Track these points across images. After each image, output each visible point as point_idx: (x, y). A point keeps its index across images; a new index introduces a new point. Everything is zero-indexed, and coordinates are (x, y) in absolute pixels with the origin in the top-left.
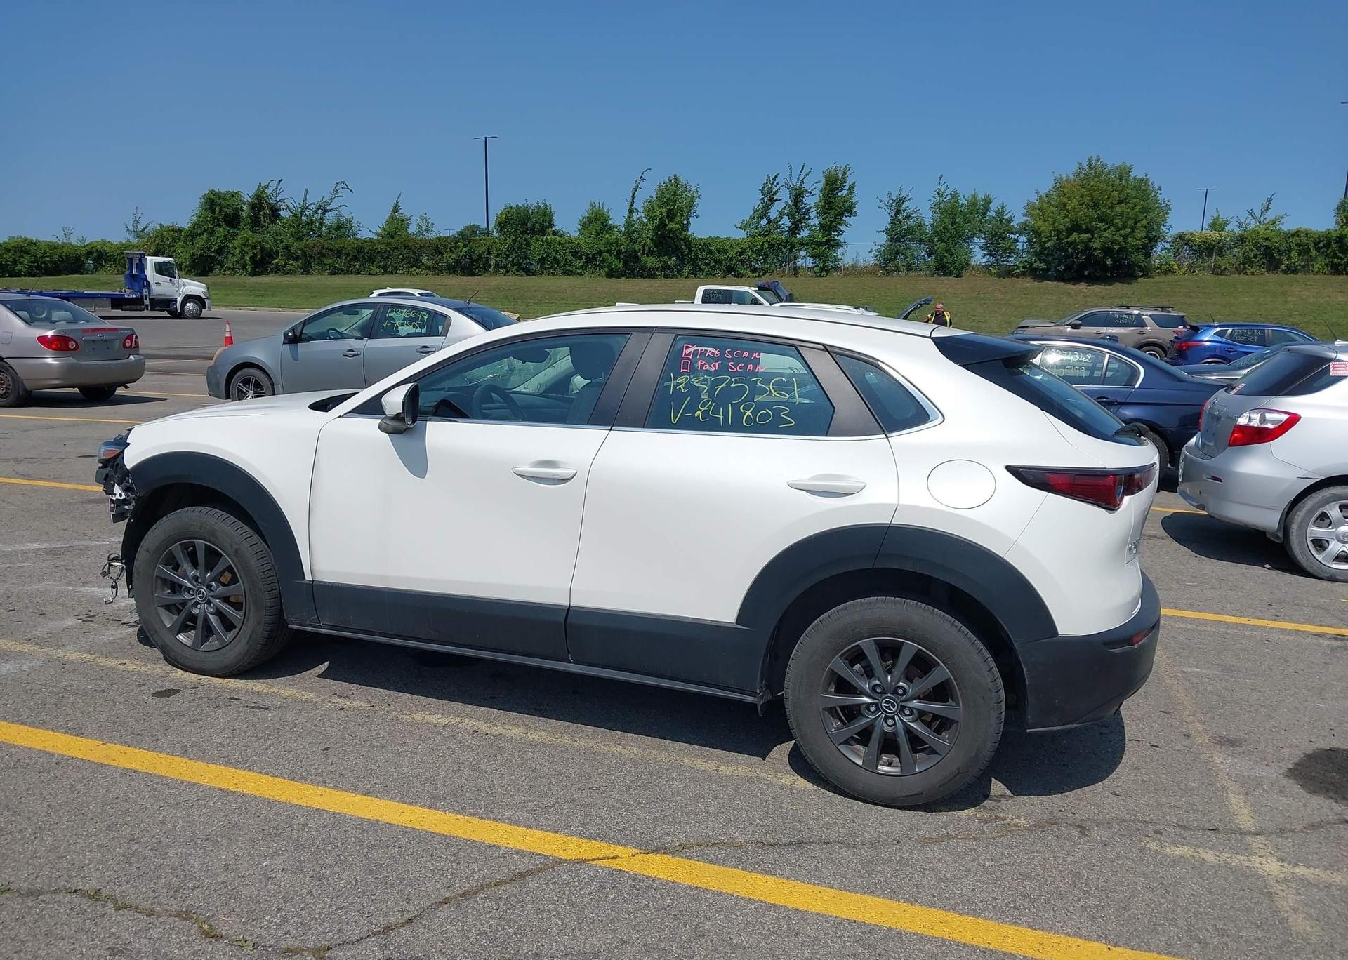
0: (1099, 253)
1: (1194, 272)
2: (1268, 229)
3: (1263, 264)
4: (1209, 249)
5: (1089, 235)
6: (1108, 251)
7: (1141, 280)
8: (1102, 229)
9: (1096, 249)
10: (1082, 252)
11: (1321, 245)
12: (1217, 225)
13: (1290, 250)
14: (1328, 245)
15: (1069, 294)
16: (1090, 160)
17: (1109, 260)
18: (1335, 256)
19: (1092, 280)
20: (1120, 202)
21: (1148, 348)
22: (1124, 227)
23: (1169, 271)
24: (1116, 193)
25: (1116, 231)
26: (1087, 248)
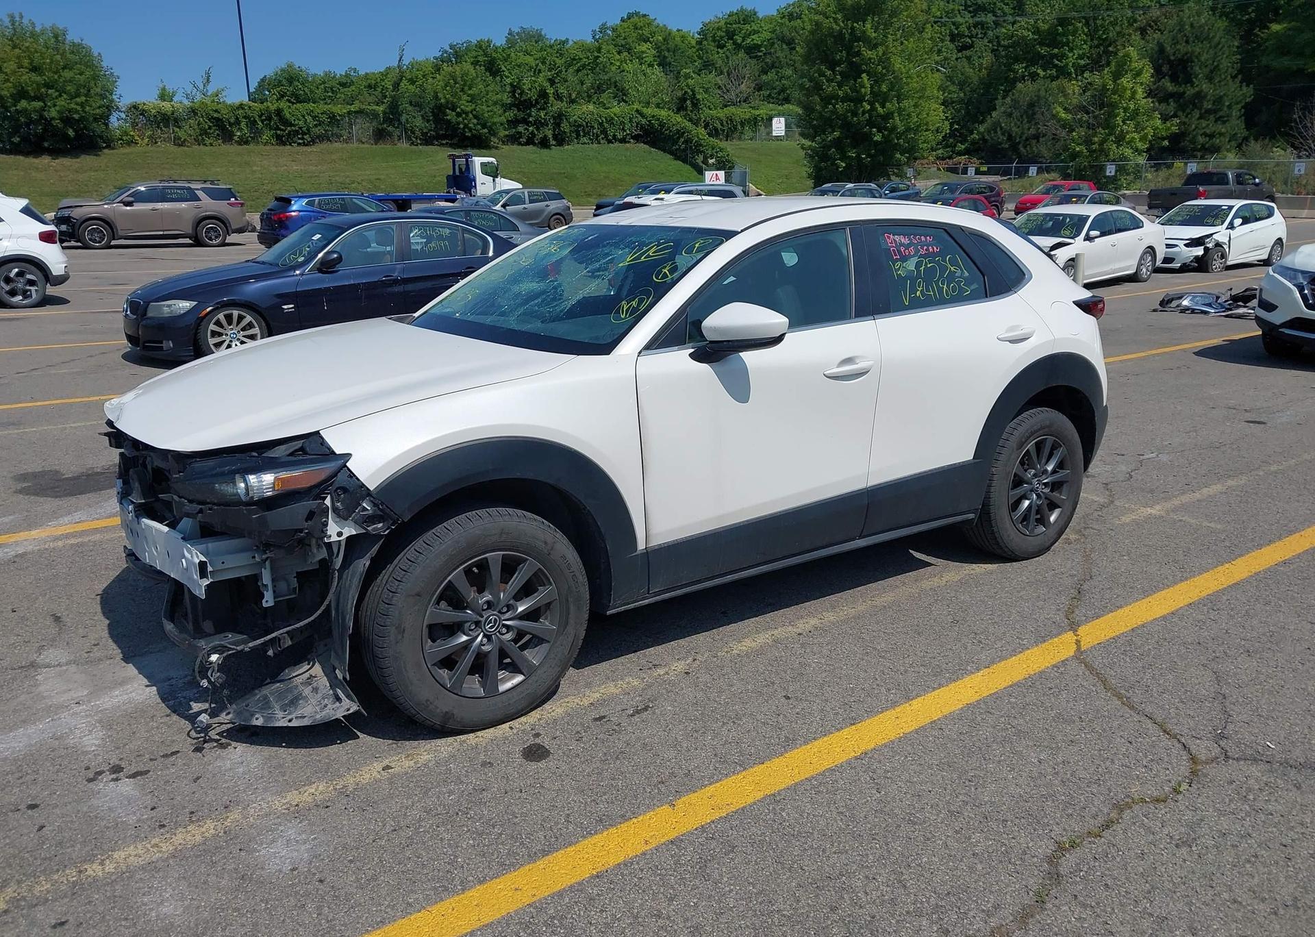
0: (56, 122)
1: (156, 143)
2: (213, 101)
3: (218, 135)
4: (165, 120)
5: (41, 104)
6: (67, 121)
7: (106, 151)
8: (54, 96)
9: (53, 119)
10: (37, 122)
11: (263, 118)
12: (164, 96)
13: (238, 122)
14: (269, 118)
15: (37, 169)
16: (12, 17)
17: (71, 130)
18: (278, 128)
19: (55, 153)
20: (64, 68)
21: (207, 221)
22: (78, 95)
23: (131, 142)
24: (58, 57)
25: (71, 99)
26: (42, 117)
